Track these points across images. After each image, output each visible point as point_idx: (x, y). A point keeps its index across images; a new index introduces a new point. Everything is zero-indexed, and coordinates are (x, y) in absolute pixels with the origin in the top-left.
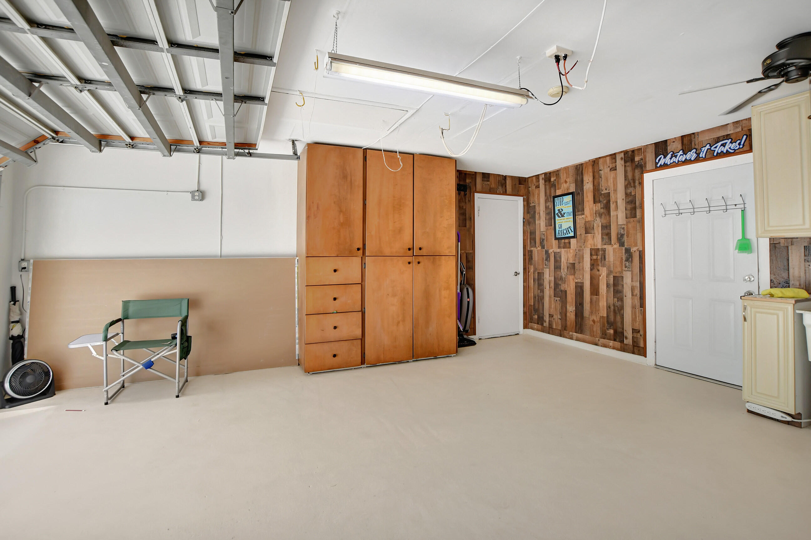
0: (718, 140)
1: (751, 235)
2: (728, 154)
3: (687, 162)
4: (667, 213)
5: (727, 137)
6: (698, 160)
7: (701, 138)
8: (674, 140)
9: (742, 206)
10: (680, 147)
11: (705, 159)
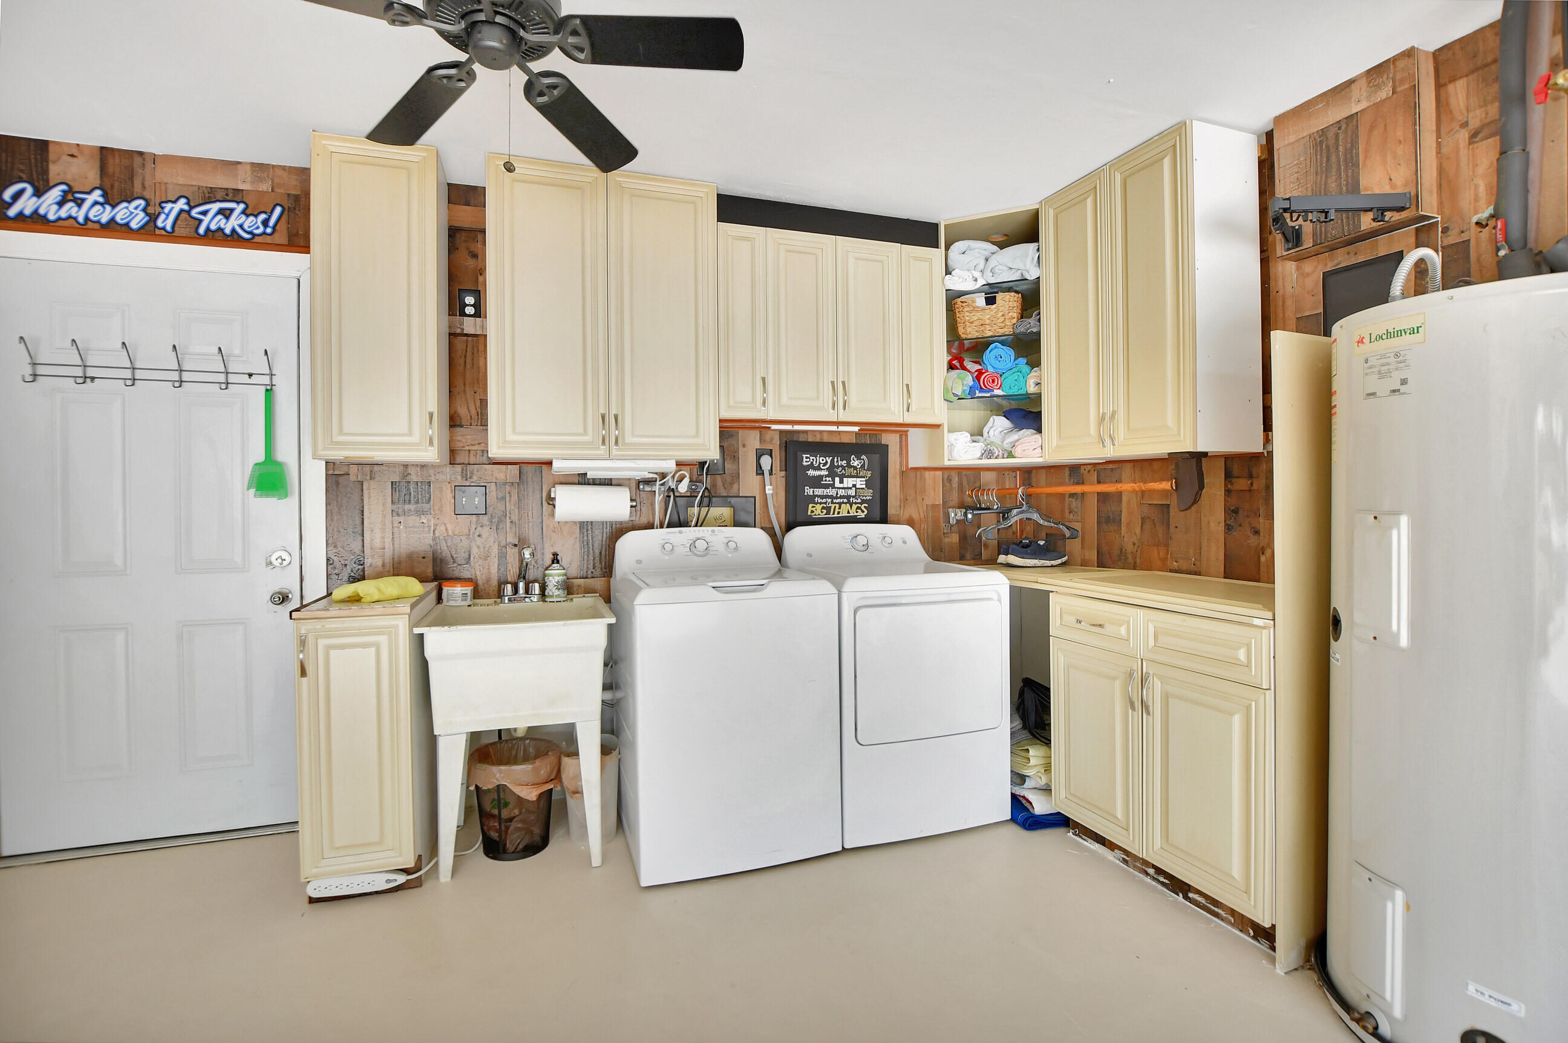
0: (210, 196)
1: (286, 452)
2: (233, 240)
3: (112, 229)
4: (41, 370)
5: (236, 195)
6: (149, 231)
7: (162, 174)
8: (75, 152)
9: (266, 380)
10: (93, 176)
11: (170, 237)
